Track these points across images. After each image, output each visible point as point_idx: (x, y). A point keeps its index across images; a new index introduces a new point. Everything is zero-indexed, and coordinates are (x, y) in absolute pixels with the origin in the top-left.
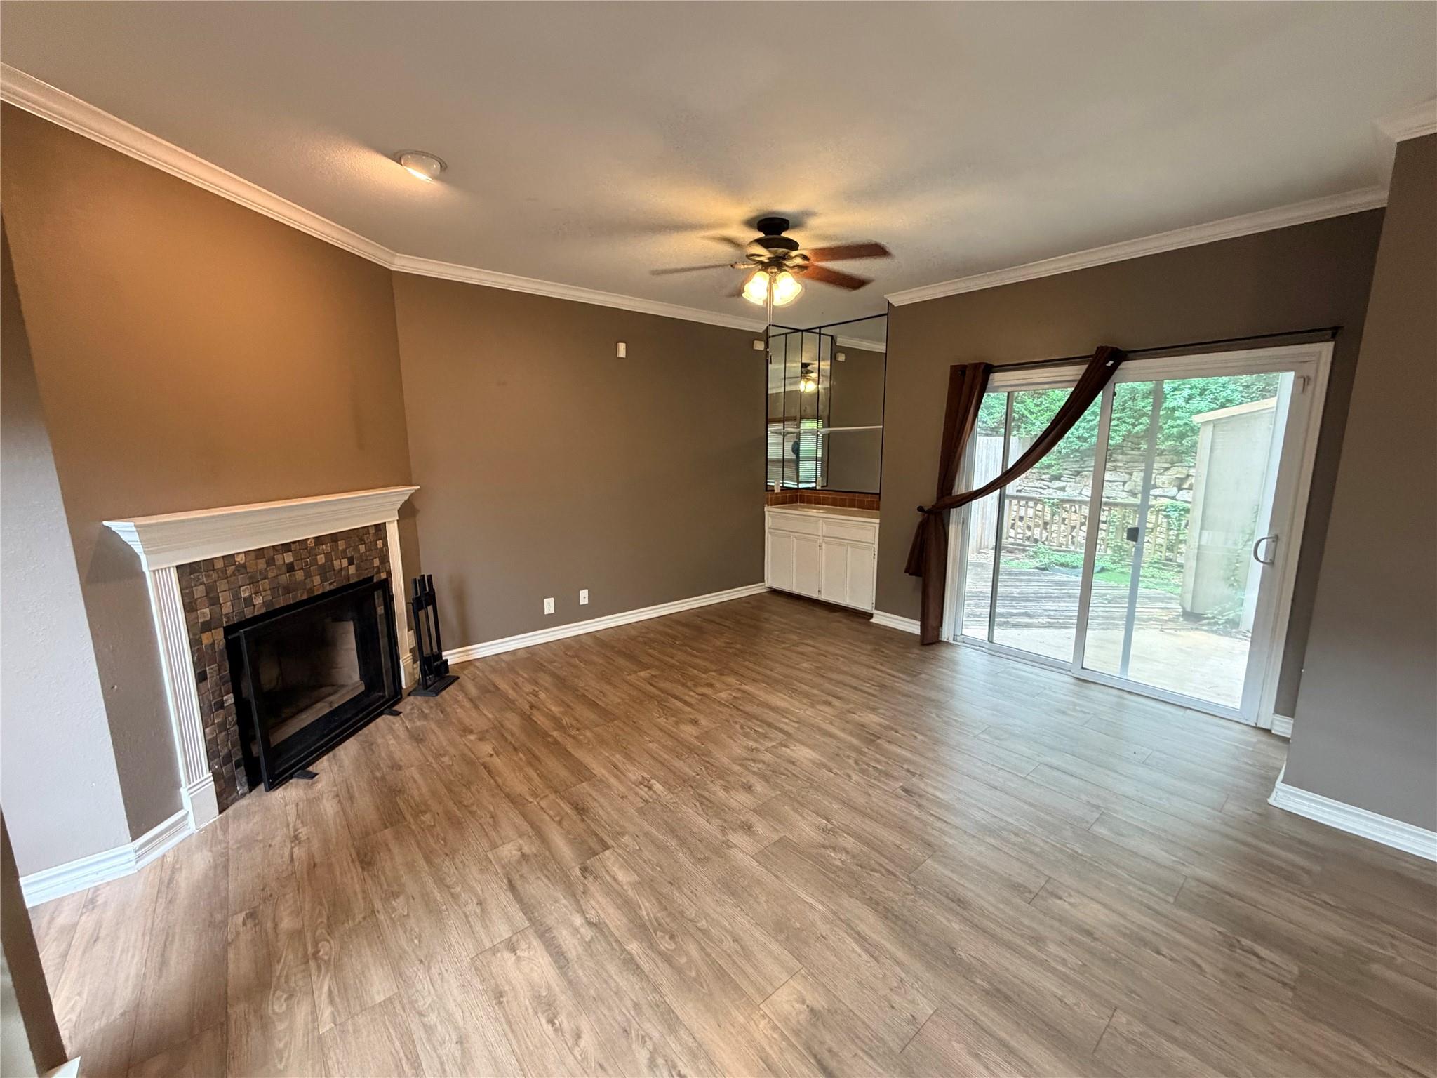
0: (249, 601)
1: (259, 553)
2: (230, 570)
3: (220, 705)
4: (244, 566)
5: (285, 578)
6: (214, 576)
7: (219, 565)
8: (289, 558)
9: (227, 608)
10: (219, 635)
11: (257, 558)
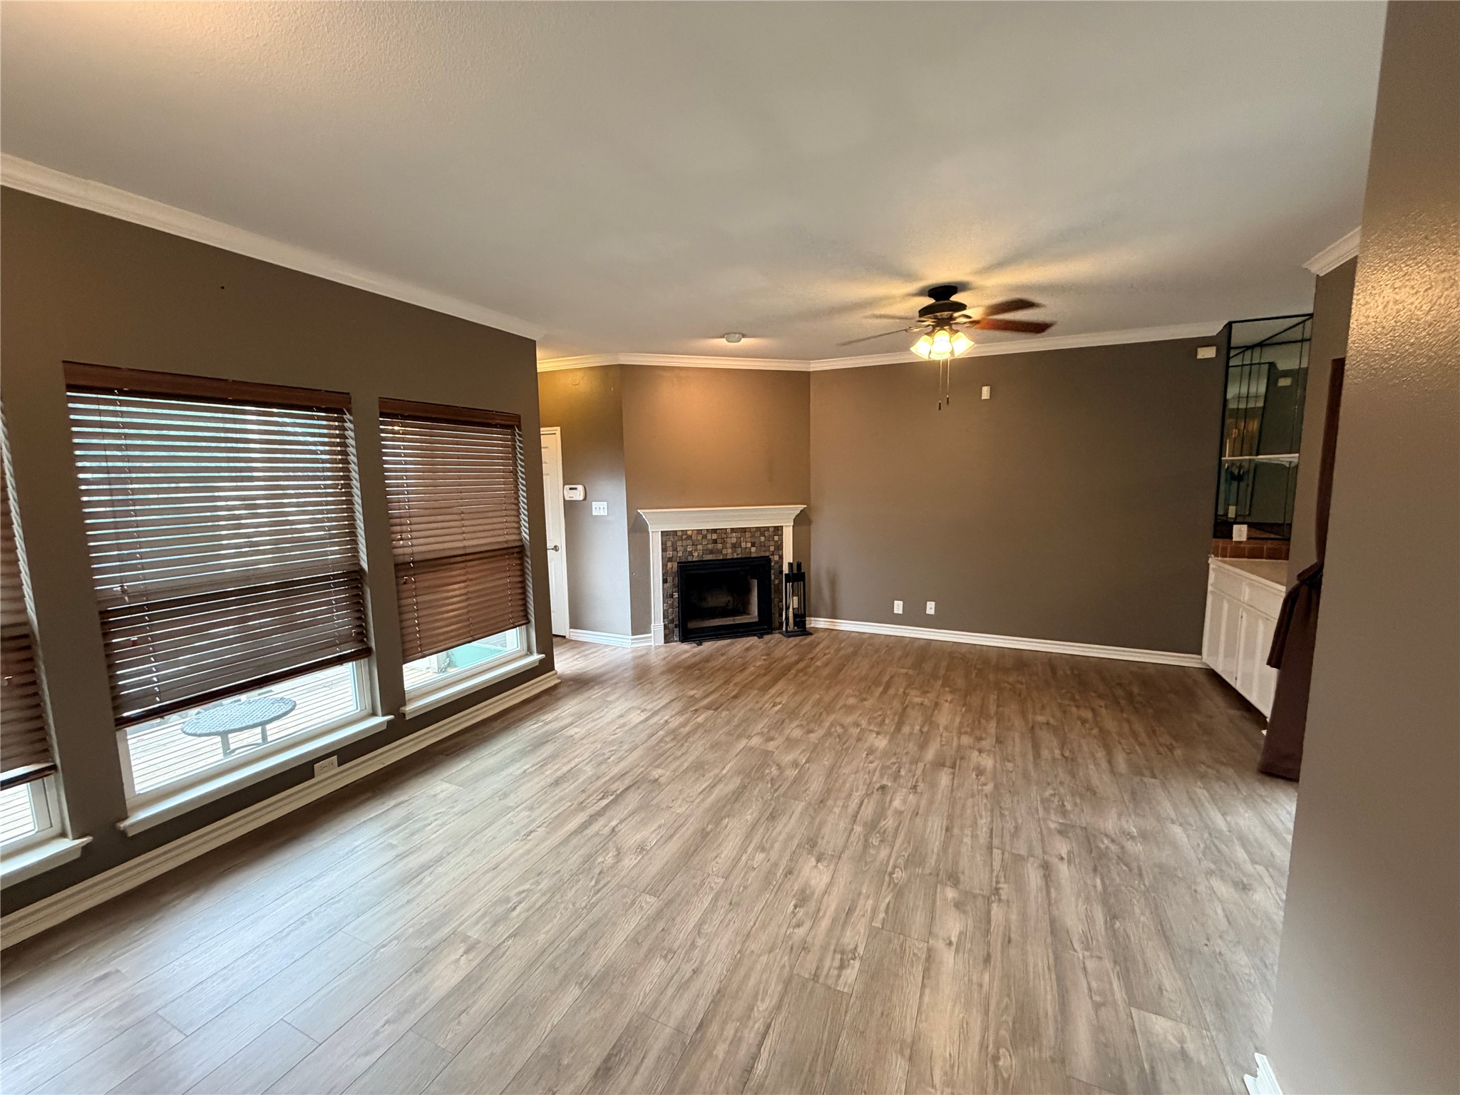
0: (691, 553)
1: (699, 531)
2: (684, 537)
3: (672, 596)
4: (691, 536)
5: (710, 546)
6: (676, 538)
7: (679, 534)
8: (715, 536)
9: (680, 554)
10: (675, 565)
11: (698, 534)
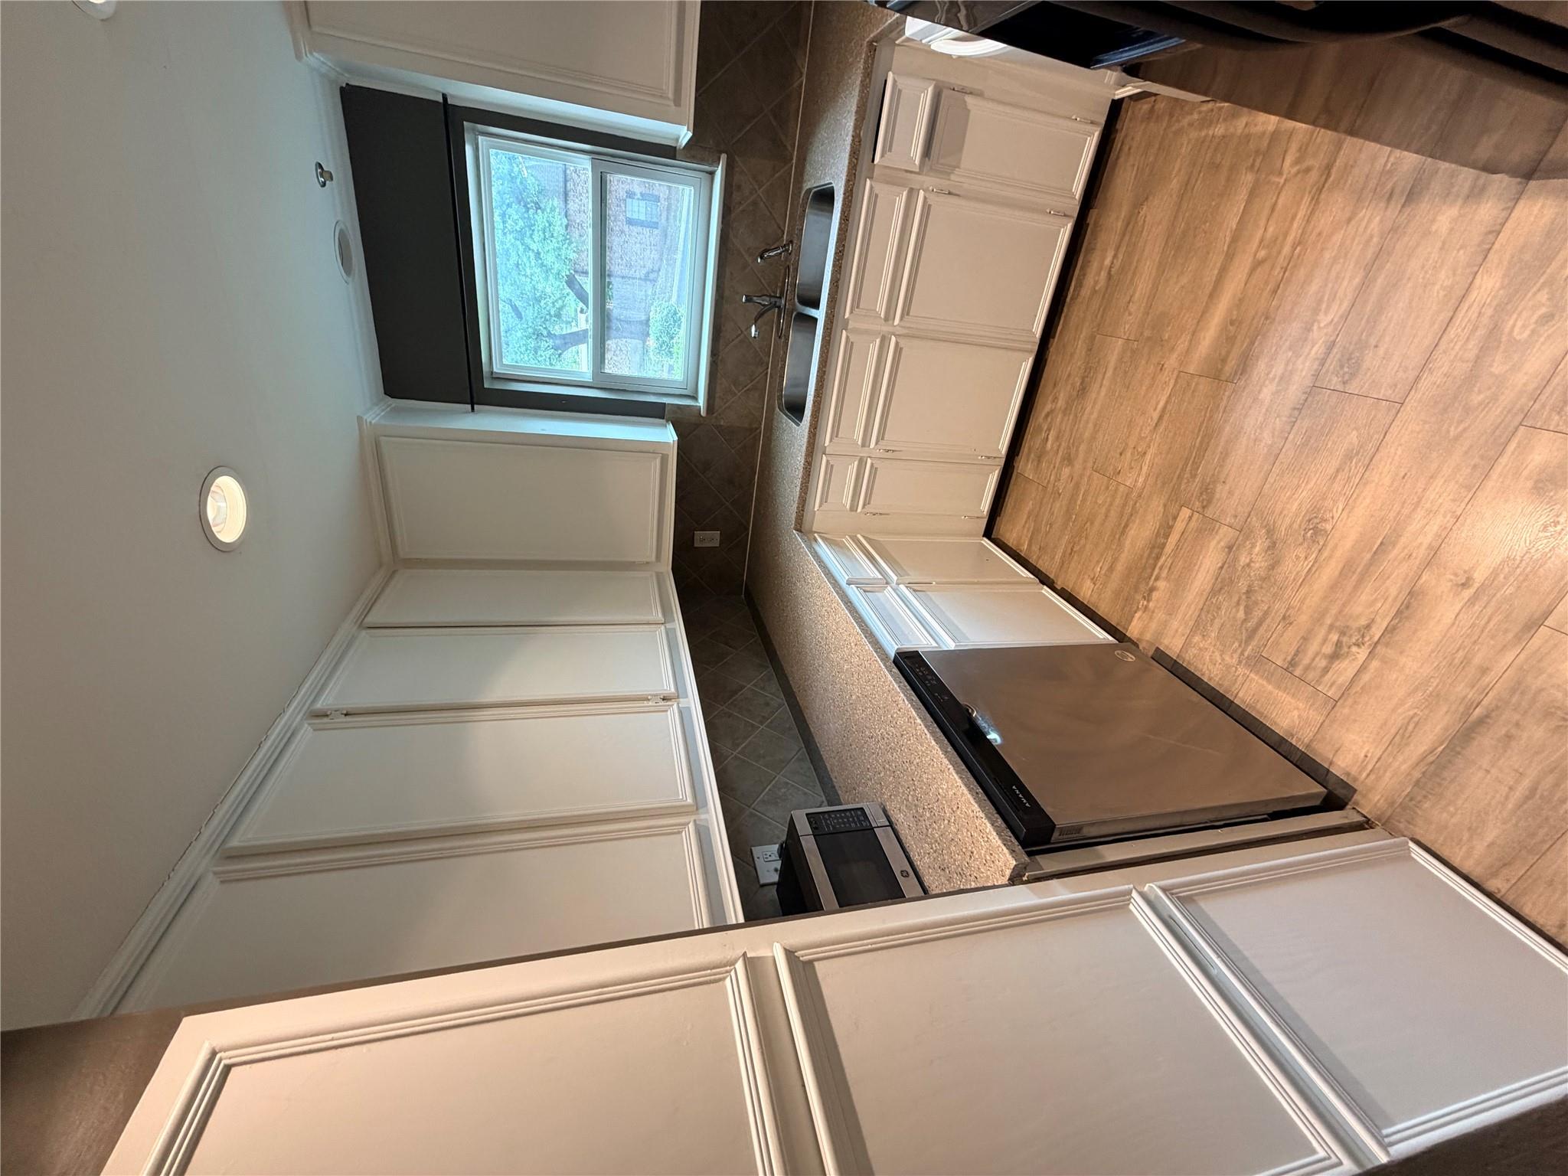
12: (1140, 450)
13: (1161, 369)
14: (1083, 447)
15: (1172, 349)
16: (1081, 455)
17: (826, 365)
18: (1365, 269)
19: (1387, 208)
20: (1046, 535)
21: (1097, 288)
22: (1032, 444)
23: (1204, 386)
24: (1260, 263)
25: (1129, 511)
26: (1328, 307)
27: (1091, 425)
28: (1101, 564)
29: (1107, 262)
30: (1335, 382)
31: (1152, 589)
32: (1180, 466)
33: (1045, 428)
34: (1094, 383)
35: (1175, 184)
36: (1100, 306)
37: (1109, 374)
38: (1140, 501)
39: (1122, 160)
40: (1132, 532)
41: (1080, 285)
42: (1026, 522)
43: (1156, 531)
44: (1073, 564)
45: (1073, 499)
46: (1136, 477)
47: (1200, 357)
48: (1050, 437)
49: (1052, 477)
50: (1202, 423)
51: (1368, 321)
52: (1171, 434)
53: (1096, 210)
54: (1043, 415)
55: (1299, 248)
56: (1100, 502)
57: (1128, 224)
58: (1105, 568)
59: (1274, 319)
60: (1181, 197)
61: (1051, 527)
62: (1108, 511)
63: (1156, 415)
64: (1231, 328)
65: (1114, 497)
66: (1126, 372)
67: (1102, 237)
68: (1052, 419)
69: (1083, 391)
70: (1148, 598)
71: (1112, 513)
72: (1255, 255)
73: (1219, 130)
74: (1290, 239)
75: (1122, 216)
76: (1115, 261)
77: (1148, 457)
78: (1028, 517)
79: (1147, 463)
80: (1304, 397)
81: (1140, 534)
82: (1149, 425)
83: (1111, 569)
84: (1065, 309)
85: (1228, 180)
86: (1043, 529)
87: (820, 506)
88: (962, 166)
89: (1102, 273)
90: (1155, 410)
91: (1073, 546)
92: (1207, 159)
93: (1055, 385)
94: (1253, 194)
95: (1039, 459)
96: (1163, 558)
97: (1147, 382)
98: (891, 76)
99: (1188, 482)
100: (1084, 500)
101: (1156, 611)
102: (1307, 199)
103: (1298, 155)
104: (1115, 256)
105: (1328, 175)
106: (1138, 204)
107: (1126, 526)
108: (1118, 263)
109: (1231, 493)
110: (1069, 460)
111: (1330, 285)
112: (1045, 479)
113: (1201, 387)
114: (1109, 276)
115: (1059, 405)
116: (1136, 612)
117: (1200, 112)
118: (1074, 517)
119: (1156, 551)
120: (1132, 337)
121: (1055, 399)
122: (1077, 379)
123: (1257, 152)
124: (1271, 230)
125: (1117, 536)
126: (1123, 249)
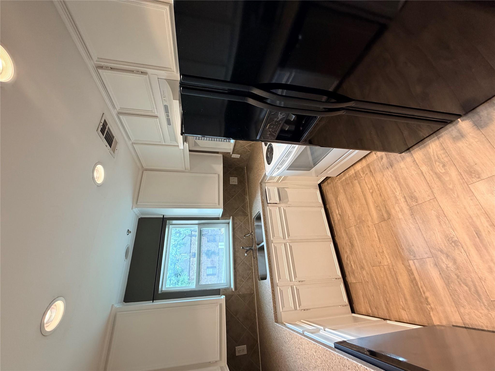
12: (381, 251)
13: (369, 227)
14: (364, 261)
15: (368, 221)
16: (365, 264)
17: (270, 254)
18: (396, 181)
19: (389, 170)
20: (374, 301)
21: (339, 219)
22: (348, 270)
23: (383, 224)
24: (372, 192)
25: (394, 273)
26: (396, 191)
27: (361, 253)
28: (401, 301)
29: (337, 212)
30: (414, 204)
31: (426, 299)
32: (396, 249)
33: (349, 263)
34: (354, 241)
35: (342, 191)
36: (342, 222)
37: (356, 236)
38: (394, 267)
39: (327, 194)
40: (401, 280)
41: (334, 221)
42: (364, 300)
43: (408, 274)
44: (392, 308)
45: (373, 281)
46: (387, 260)
47: (376, 218)
48: (352, 264)
49: (362, 277)
50: (391, 234)
51: (407, 188)
52: (386, 241)
53: (328, 205)
54: (346, 259)
55: (378, 185)
56: (382, 276)
57: (337, 203)
58: (404, 301)
59: (386, 200)
60: (345, 192)
61: (373, 297)
62: (387, 277)
63: (377, 239)
64: (378, 208)
65: (385, 271)
66: (360, 233)
67: (333, 209)
68: (349, 259)
69: (352, 245)
70: (429, 304)
71: (389, 278)
72: (370, 192)
73: (344, 178)
74: (375, 185)
75: (334, 202)
76: (339, 211)
77: (385, 252)
78: (364, 298)
79: (386, 254)
80: (410, 211)
81: (404, 279)
82: (378, 243)
83: (406, 300)
84: (334, 228)
85: (352, 184)
86: (371, 299)
87: (282, 309)
88: (289, 200)
89: (338, 215)
90: (376, 238)
91: (386, 299)
92: (345, 183)
93: (344, 248)
94: (359, 184)
95: (353, 273)
96: (419, 283)
97: (368, 232)
98: (266, 187)
99: (403, 251)
100: (377, 279)
101: (436, 307)
102: (371, 178)
103: (363, 173)
104: (338, 211)
105: (372, 172)
106: (336, 199)
107: (397, 279)
108: (340, 212)
109: (418, 247)
110: (362, 268)
111: (392, 187)
112: (360, 279)
113: (383, 225)
114: (340, 215)
115: (348, 253)
116: (430, 313)
117: (338, 178)
118: (378, 287)
119: (414, 282)
120: (355, 224)
121: (346, 252)
122: (348, 243)
123: (354, 177)
124: (369, 186)
125: (398, 285)
126: (339, 208)
